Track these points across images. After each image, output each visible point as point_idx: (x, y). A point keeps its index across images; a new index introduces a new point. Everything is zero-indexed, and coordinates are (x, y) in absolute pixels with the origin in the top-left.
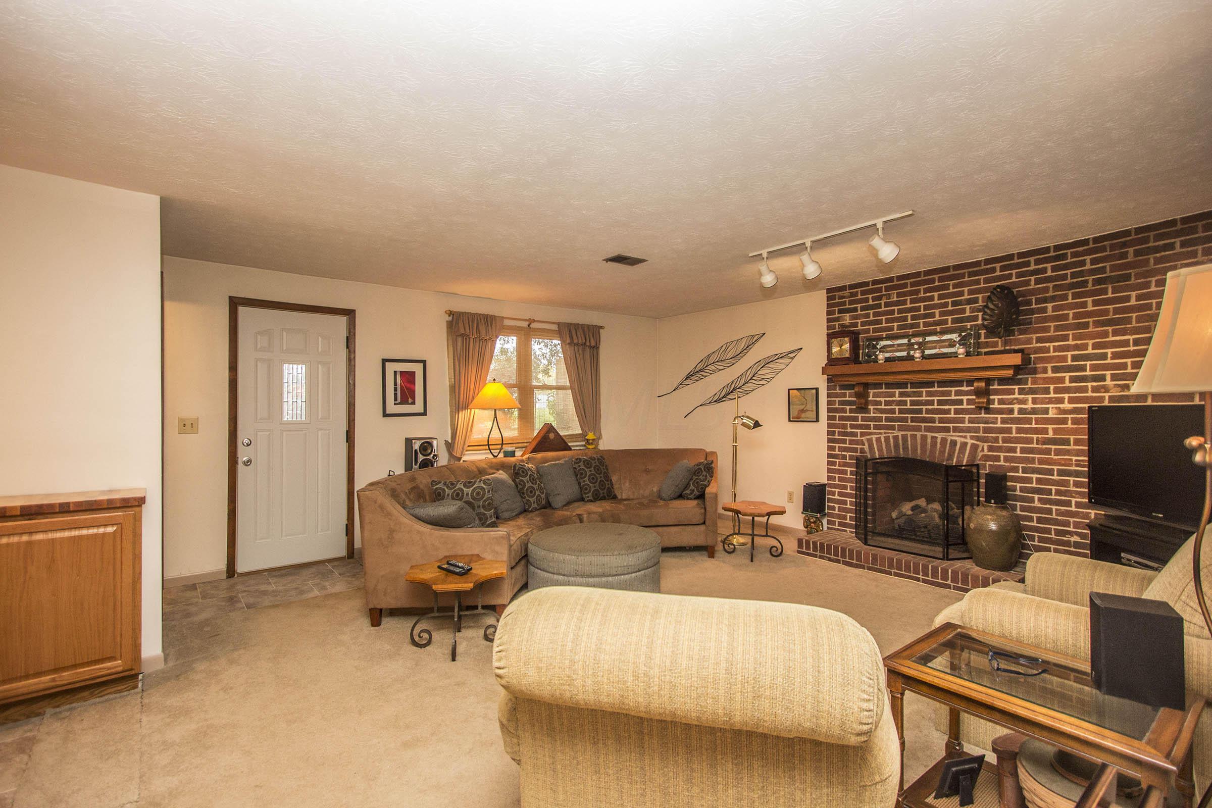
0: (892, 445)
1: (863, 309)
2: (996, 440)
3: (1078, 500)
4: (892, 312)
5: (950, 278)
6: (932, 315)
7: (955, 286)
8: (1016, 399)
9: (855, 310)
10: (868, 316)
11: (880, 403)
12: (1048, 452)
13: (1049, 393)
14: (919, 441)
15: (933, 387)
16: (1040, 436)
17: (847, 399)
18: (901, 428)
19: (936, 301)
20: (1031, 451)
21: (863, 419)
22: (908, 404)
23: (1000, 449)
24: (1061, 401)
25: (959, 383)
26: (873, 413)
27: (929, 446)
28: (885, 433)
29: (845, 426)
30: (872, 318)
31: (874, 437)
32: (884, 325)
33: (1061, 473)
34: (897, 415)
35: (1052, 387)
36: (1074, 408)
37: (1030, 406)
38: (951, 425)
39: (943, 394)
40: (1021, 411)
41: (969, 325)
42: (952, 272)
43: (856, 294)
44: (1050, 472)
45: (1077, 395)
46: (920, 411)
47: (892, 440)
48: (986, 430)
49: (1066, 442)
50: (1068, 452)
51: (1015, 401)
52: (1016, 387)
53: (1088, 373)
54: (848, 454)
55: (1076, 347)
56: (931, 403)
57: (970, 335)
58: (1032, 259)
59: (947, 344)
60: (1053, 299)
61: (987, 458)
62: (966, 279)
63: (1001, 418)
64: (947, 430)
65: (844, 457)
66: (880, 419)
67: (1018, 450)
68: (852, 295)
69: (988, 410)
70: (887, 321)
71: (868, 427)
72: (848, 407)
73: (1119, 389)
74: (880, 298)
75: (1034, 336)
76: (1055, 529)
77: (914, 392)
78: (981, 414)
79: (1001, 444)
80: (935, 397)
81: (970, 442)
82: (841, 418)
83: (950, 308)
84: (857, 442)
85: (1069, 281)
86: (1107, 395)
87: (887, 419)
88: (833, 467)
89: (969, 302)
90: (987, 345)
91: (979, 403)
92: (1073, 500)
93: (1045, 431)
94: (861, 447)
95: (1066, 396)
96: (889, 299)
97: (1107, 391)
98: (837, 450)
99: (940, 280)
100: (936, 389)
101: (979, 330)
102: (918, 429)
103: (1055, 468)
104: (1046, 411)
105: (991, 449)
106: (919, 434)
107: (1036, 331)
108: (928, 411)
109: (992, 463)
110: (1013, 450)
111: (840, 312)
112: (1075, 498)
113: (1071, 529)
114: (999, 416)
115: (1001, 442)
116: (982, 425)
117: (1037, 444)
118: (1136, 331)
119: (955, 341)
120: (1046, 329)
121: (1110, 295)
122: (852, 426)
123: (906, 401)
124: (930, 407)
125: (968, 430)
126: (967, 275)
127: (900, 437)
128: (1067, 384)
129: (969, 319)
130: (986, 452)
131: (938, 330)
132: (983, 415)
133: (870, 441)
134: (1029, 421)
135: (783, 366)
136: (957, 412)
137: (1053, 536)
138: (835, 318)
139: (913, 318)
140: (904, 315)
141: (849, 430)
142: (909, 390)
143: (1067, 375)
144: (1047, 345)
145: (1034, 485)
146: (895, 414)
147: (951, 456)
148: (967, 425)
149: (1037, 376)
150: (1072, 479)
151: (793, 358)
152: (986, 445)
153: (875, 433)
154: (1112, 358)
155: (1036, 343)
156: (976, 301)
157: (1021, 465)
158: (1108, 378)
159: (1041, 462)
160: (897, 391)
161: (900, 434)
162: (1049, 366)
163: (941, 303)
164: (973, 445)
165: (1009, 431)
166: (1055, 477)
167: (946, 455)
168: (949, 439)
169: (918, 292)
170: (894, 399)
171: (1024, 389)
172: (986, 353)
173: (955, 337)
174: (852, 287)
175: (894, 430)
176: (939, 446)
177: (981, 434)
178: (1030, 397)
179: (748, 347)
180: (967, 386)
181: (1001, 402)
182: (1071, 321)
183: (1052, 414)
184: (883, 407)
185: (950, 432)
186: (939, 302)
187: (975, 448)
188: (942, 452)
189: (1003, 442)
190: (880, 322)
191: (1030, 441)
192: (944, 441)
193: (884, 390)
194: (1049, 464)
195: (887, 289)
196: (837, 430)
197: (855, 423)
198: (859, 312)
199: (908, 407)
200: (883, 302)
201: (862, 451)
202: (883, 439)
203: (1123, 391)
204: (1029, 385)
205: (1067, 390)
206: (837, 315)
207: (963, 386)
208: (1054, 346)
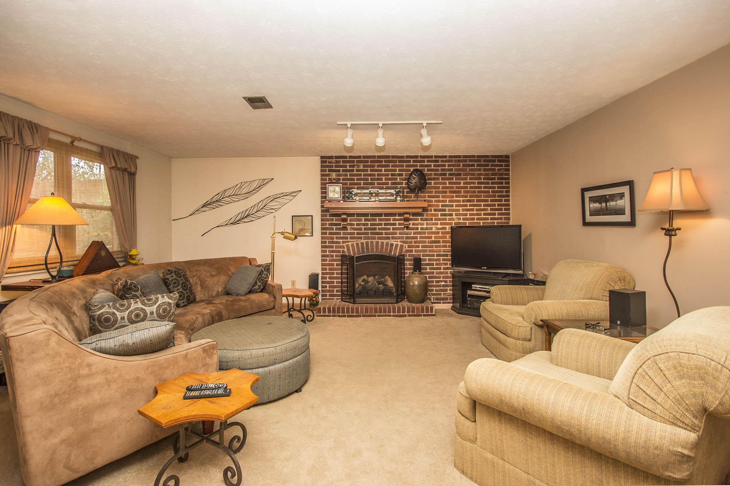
0: (360, 247)
1: (343, 171)
2: (411, 242)
3: (444, 266)
4: (360, 175)
5: (391, 162)
6: (382, 179)
7: (392, 166)
8: (420, 223)
9: (339, 171)
10: (346, 175)
11: (353, 225)
12: (432, 247)
13: (433, 221)
14: (375, 244)
15: (382, 216)
16: (429, 240)
17: (334, 222)
18: (365, 238)
19: (383, 172)
20: (426, 247)
21: (344, 234)
22: (369, 225)
23: (412, 247)
24: (437, 224)
25: (394, 215)
26: (350, 230)
27: (380, 247)
28: (356, 241)
29: (332, 238)
30: (349, 177)
31: (350, 244)
32: (356, 181)
33: (437, 255)
34: (363, 231)
35: (434, 218)
36: (442, 227)
37: (425, 226)
38: (391, 236)
39: (387, 220)
40: (422, 229)
41: (399, 186)
42: (391, 159)
43: (339, 162)
44: (433, 255)
45: (443, 221)
46: (375, 229)
47: (360, 245)
48: (407, 238)
49: (439, 242)
50: (440, 246)
51: (419, 224)
52: (420, 218)
53: (447, 212)
54: (335, 254)
55: (443, 201)
56: (381, 224)
57: (400, 191)
58: (426, 160)
59: (389, 195)
60: (434, 179)
61: (407, 251)
62: (398, 163)
63: (413, 232)
64: (388, 238)
65: (332, 256)
66: (354, 234)
67: (420, 246)
68: (337, 162)
69: (408, 228)
70: (358, 179)
71: (347, 238)
72: (335, 227)
73: (458, 220)
74: (353, 166)
75: (427, 195)
76: (435, 280)
77: (372, 219)
78: (404, 230)
79: (413, 244)
80: (383, 221)
81: (400, 244)
82: (330, 234)
83: (390, 177)
84: (340, 247)
85: (440, 172)
86: (453, 222)
87: (358, 234)
88: (325, 262)
89: (399, 175)
90: (407, 197)
91: (406, 224)
92: (442, 267)
93: (431, 237)
94: (342, 249)
95: (439, 222)
96: (359, 167)
97: (454, 220)
98: (328, 252)
99: (385, 161)
100: (383, 217)
101: (404, 189)
102: (374, 238)
103: (435, 253)
104: (431, 229)
105: (409, 247)
106: (374, 241)
107: (428, 192)
108: (379, 229)
109: (409, 253)
110: (418, 247)
111: (329, 171)
112: (442, 266)
113: (441, 279)
114: (412, 231)
115: (413, 243)
116: (405, 236)
117: (428, 243)
118: (463, 197)
119: (393, 194)
120: (431, 192)
121: (454, 181)
122: (337, 238)
123: (368, 223)
124: (380, 227)
125: (399, 238)
126: (398, 161)
127: (365, 243)
128: (439, 217)
129: (399, 183)
130: (407, 248)
131: (385, 187)
132: (405, 231)
133: (348, 246)
134: (425, 233)
135: (287, 201)
136: (393, 229)
137: (435, 284)
138: (326, 174)
139: (372, 179)
140: (367, 177)
141: (335, 240)
142: (369, 217)
143: (439, 213)
144: (432, 199)
145: (427, 262)
146: (362, 230)
147: (391, 251)
148: (398, 235)
149: (428, 213)
150: (441, 258)
151: (295, 196)
152: (407, 245)
153: (351, 242)
154: (455, 207)
155: (428, 198)
156: (402, 175)
157: (422, 253)
158: (454, 215)
159: (430, 251)
160: (363, 218)
161: (364, 241)
162: (433, 208)
163: (386, 174)
164: (401, 245)
165: (416, 238)
166: (435, 258)
167: (389, 251)
168: (390, 243)
169: (374, 166)
170: (361, 222)
171: (423, 218)
172: (407, 201)
173: (393, 191)
174: (337, 157)
175: (362, 239)
176: (385, 246)
177: (404, 240)
178: (425, 222)
179: (260, 187)
180: (398, 216)
181: (413, 224)
182: (441, 190)
183: (434, 230)
184: (355, 227)
185: (390, 239)
186: (385, 173)
187: (402, 246)
188: (387, 249)
189: (414, 243)
190: (353, 180)
191: (425, 242)
192: (387, 244)
193: (356, 217)
194: (433, 252)
195: (357, 162)
196: (327, 241)
197: (339, 236)
198: (341, 173)
199: (369, 226)
200: (355, 169)
201: (343, 251)
202: (355, 245)
203: (459, 220)
204: (425, 217)
205: (439, 219)
206: (327, 173)
207: (396, 216)
208: (435, 200)
